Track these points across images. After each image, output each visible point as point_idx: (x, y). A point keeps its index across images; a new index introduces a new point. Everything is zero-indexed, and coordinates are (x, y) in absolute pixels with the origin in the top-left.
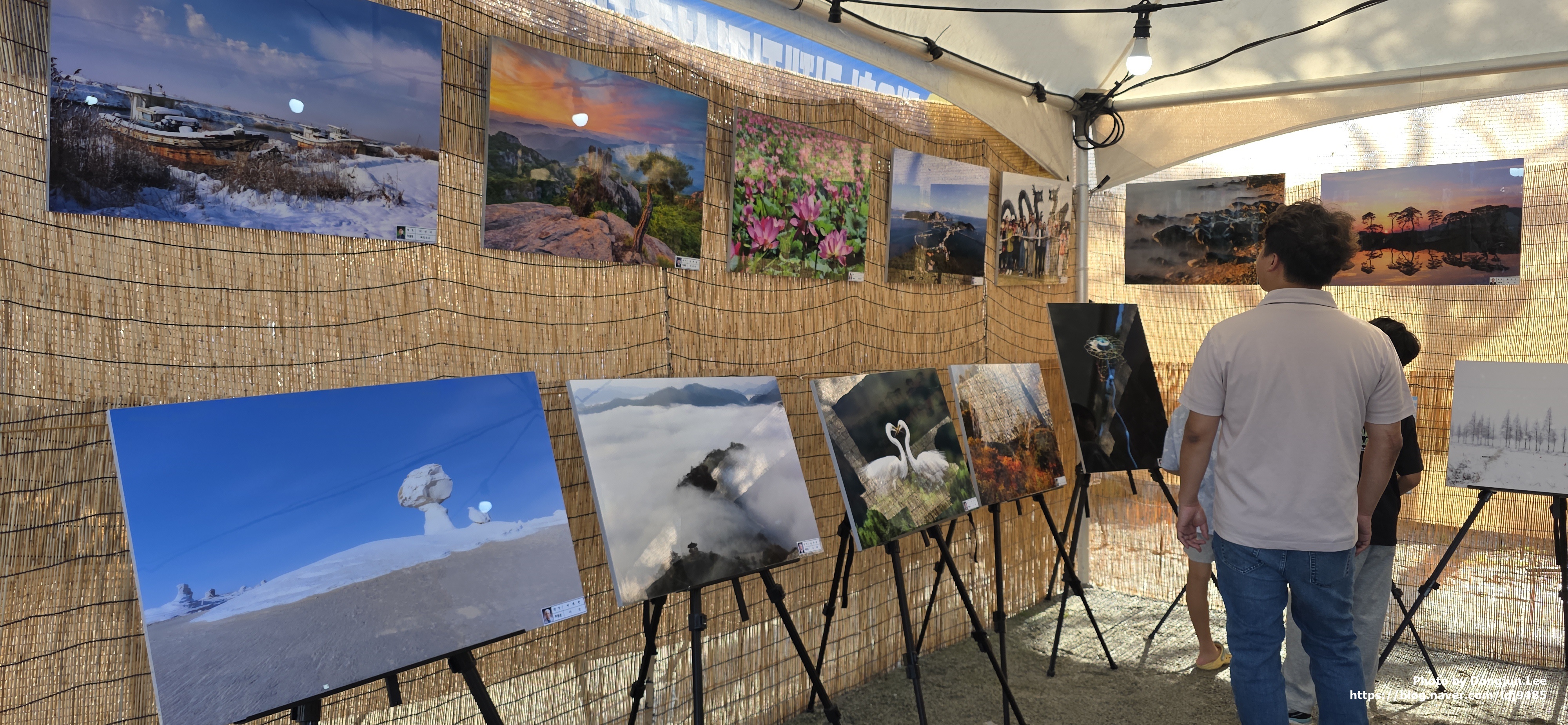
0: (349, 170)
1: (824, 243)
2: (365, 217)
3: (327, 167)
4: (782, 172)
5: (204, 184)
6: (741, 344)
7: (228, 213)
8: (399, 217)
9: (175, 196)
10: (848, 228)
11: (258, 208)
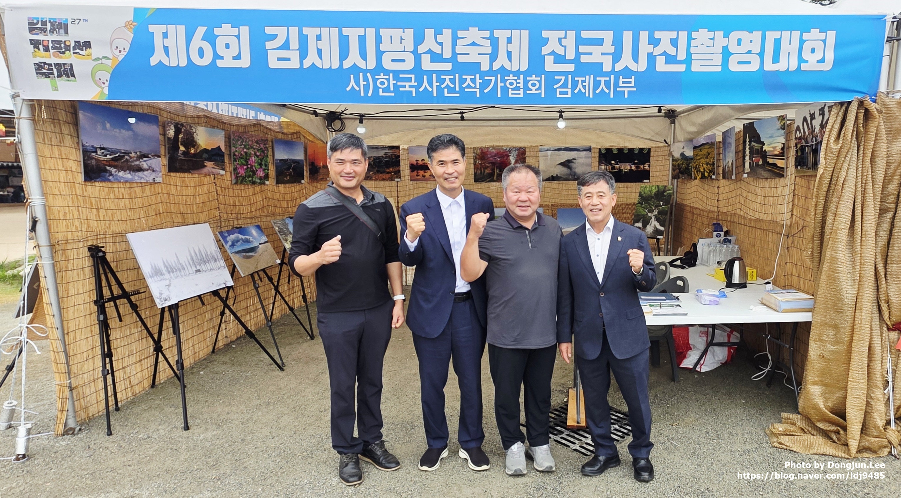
0: (142, 163)
1: (258, 172)
2: (146, 176)
3: (137, 163)
4: (245, 150)
5: (113, 170)
6: (237, 207)
7: (118, 178)
8: (154, 175)
9: (108, 174)
10: (264, 167)
11: (124, 176)
